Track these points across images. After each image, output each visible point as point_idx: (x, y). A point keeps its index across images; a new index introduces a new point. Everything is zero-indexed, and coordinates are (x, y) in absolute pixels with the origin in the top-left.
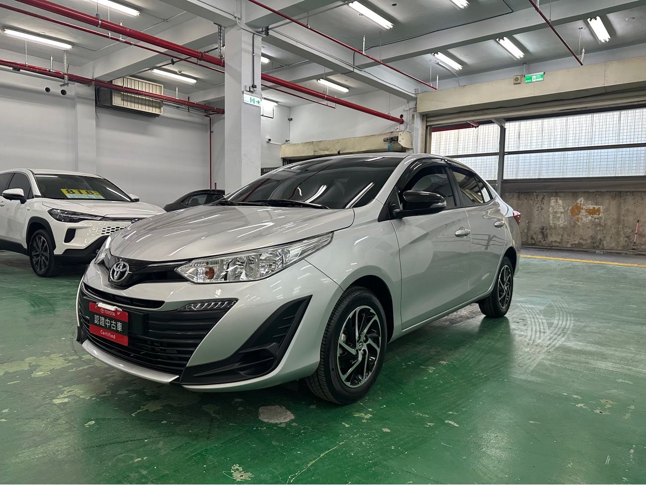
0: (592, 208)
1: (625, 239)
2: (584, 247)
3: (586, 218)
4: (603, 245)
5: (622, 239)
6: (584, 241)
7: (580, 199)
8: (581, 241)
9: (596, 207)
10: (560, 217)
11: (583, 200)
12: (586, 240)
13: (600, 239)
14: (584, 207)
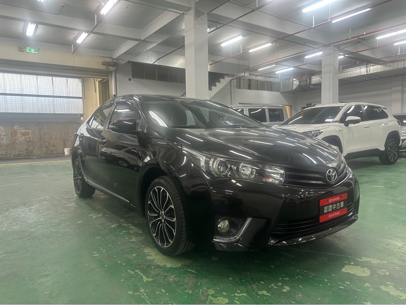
0: (24, 132)
1: (46, 149)
2: (22, 156)
3: (21, 138)
4: (33, 153)
5: (44, 149)
6: (22, 152)
7: (16, 126)
8: (20, 152)
9: (27, 131)
10: (3, 138)
11: (18, 127)
12: (23, 151)
13: (32, 150)
14: (19, 131)
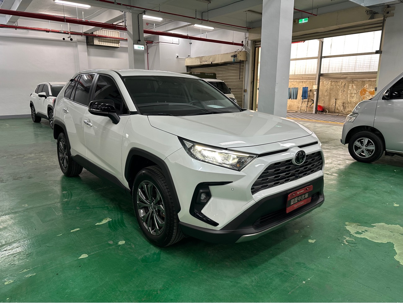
0: (373, 91)
3: (369, 97)
7: (366, 85)
10: (353, 96)
